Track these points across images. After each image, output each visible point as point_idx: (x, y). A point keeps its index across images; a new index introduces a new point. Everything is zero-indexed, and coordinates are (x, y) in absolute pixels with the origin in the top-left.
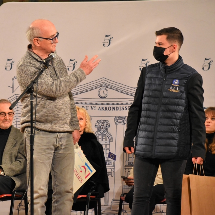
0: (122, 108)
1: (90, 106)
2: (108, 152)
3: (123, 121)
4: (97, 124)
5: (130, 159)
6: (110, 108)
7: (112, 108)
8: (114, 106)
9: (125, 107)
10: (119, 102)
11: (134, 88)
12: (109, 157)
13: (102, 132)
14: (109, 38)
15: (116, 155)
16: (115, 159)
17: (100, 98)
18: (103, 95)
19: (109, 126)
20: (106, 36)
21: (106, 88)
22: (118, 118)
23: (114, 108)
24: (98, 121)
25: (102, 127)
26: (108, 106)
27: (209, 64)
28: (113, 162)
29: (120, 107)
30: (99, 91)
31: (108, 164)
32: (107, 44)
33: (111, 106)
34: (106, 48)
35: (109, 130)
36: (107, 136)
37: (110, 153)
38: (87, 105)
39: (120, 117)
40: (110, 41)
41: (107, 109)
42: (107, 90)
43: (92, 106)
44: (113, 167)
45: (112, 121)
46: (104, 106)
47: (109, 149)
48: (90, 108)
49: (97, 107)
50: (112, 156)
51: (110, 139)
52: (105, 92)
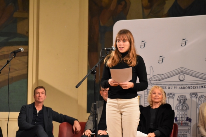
0: (195, 87)
1: (173, 86)
2: (186, 117)
3: (196, 96)
4: (178, 98)
6: (186, 88)
7: (188, 87)
8: (189, 86)
9: (197, 87)
10: (193, 83)
11: (202, 73)
12: (187, 120)
13: (182, 103)
14: (185, 41)
15: (191, 118)
16: (191, 122)
17: (179, 81)
18: (182, 79)
19: (187, 100)
20: (183, 39)
21: (184, 74)
22: (192, 94)
23: (189, 88)
24: (179, 97)
25: (182, 100)
26: (185, 86)
28: (189, 123)
29: (193, 87)
30: (179, 76)
31: (186, 125)
32: (183, 45)
33: (188, 86)
34: (183, 48)
35: (186, 102)
36: (185, 106)
37: (187, 118)
38: (172, 86)
39: (193, 93)
40: (185, 42)
41: (185, 88)
42: (184, 75)
43: (175, 86)
44: (190, 127)
45: (188, 97)
46: (183, 86)
47: (187, 115)
48: (173, 88)
49: (178, 87)
50: (189, 120)
51: (187, 108)
52: (183, 77)
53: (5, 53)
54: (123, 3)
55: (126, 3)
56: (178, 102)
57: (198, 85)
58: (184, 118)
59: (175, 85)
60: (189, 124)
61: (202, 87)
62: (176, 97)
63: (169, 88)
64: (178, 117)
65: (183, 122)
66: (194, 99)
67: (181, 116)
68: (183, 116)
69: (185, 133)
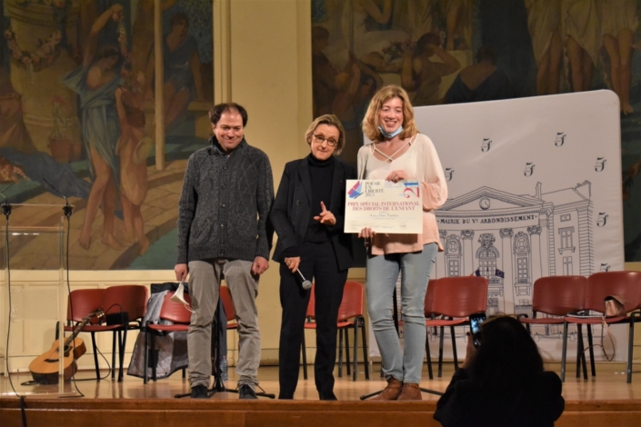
0: (508, 219)
1: (471, 219)
2: (495, 269)
3: (510, 233)
4: (481, 239)
5: (520, 276)
6: (494, 220)
8: (498, 217)
9: (511, 218)
10: (504, 213)
11: (519, 196)
12: (496, 274)
13: (487, 247)
14: (487, 142)
15: (504, 272)
16: (503, 277)
17: (481, 209)
18: (485, 206)
19: (494, 240)
20: (485, 140)
21: (489, 198)
22: (503, 231)
23: (498, 220)
24: (482, 236)
25: (486, 242)
26: (491, 218)
27: (603, 164)
29: (505, 218)
30: (481, 201)
31: (496, 283)
32: (486, 149)
33: (495, 218)
34: (486, 153)
35: (495, 244)
36: (493, 252)
37: (497, 270)
38: (468, 218)
39: (506, 230)
40: (489, 145)
41: (491, 221)
42: (489, 200)
44: (502, 286)
45: (497, 235)
46: (487, 218)
47: (496, 266)
48: (471, 221)
49: (480, 219)
50: (500, 274)
51: (496, 254)
52: (488, 203)
53: (177, 171)
54: (370, 82)
55: (375, 82)
56: (479, 245)
57: (513, 216)
58: (492, 271)
59: (474, 217)
60: (501, 281)
61: (520, 218)
62: (477, 236)
63: (464, 222)
64: (481, 269)
65: (490, 277)
66: (507, 240)
67: (486, 269)
68: (490, 269)
69: (494, 297)
